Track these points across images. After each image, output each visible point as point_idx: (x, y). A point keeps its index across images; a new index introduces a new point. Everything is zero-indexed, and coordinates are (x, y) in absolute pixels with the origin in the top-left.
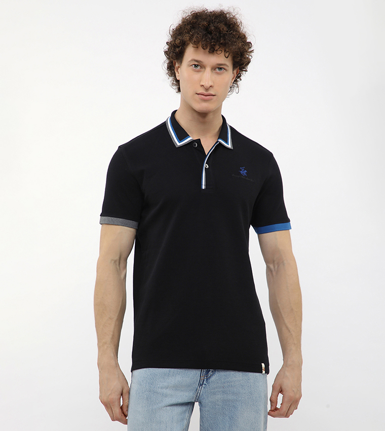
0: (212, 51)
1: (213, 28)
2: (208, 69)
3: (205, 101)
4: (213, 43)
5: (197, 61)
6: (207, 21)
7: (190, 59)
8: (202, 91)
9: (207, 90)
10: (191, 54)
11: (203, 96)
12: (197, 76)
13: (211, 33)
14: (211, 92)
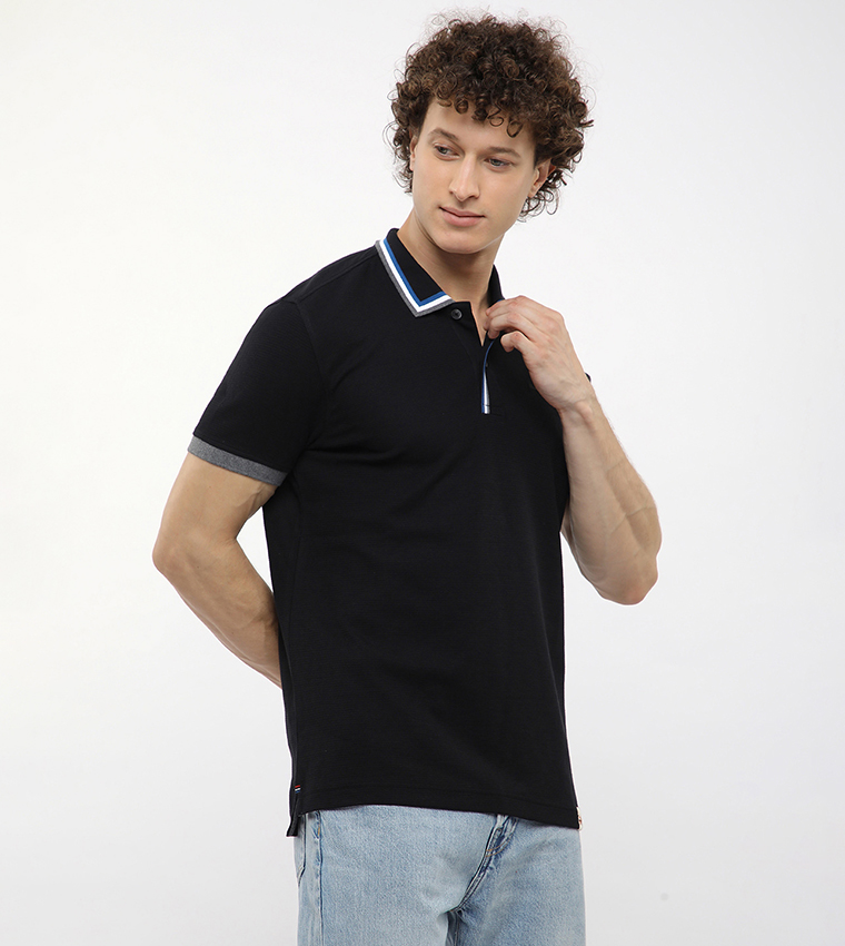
0: (482, 117)
1: (488, 65)
2: (470, 158)
3: (458, 227)
4: (481, 100)
5: (446, 134)
6: (479, 47)
7: (433, 128)
8: (450, 204)
9: (462, 203)
10: (437, 117)
11: (453, 217)
12: (443, 169)
13: (480, 76)
14: (473, 209)
